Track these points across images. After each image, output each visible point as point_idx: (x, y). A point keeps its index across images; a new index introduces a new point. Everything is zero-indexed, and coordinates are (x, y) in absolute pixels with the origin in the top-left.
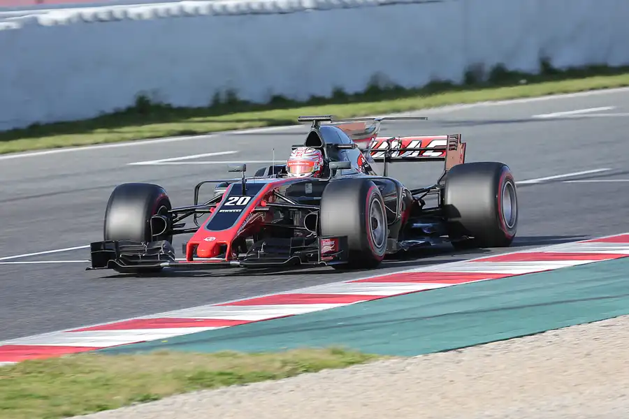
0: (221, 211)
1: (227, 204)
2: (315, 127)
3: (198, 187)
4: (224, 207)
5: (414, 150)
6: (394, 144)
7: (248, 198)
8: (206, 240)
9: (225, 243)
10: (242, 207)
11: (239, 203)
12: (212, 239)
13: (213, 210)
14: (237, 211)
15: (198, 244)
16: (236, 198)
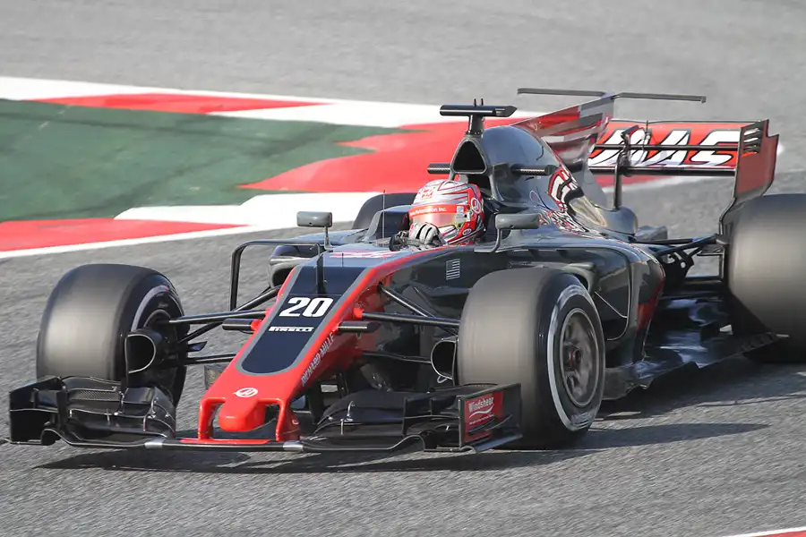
0: (272, 329)
1: (285, 313)
2: (472, 133)
3: (238, 253)
4: (278, 321)
5: (676, 149)
6: (637, 137)
7: (328, 302)
8: (238, 394)
9: (276, 402)
10: (315, 322)
11: (307, 313)
12: (251, 392)
13: (257, 324)
14: (304, 329)
15: (223, 402)
16: (305, 301)
